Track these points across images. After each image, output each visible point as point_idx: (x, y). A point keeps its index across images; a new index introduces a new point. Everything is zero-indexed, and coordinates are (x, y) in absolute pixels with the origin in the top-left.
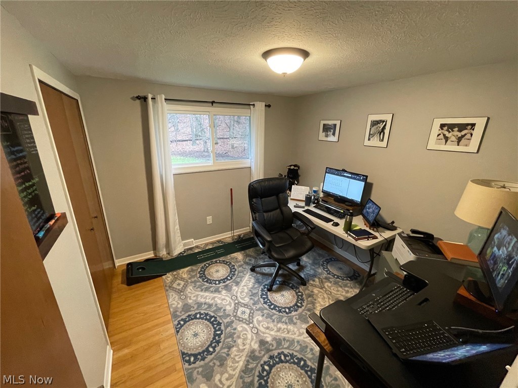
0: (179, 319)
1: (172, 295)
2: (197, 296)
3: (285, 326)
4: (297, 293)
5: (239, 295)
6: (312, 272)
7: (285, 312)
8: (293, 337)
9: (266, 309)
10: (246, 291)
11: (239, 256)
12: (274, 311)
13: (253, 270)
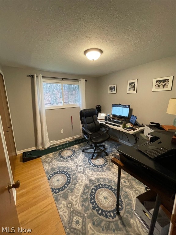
0: (50, 174)
1: (46, 165)
2: (58, 164)
3: (100, 173)
4: (104, 159)
5: (78, 162)
6: (110, 150)
7: (100, 167)
8: (105, 177)
9: (91, 167)
10: (81, 160)
11: (76, 146)
12: (95, 167)
13: (83, 151)
